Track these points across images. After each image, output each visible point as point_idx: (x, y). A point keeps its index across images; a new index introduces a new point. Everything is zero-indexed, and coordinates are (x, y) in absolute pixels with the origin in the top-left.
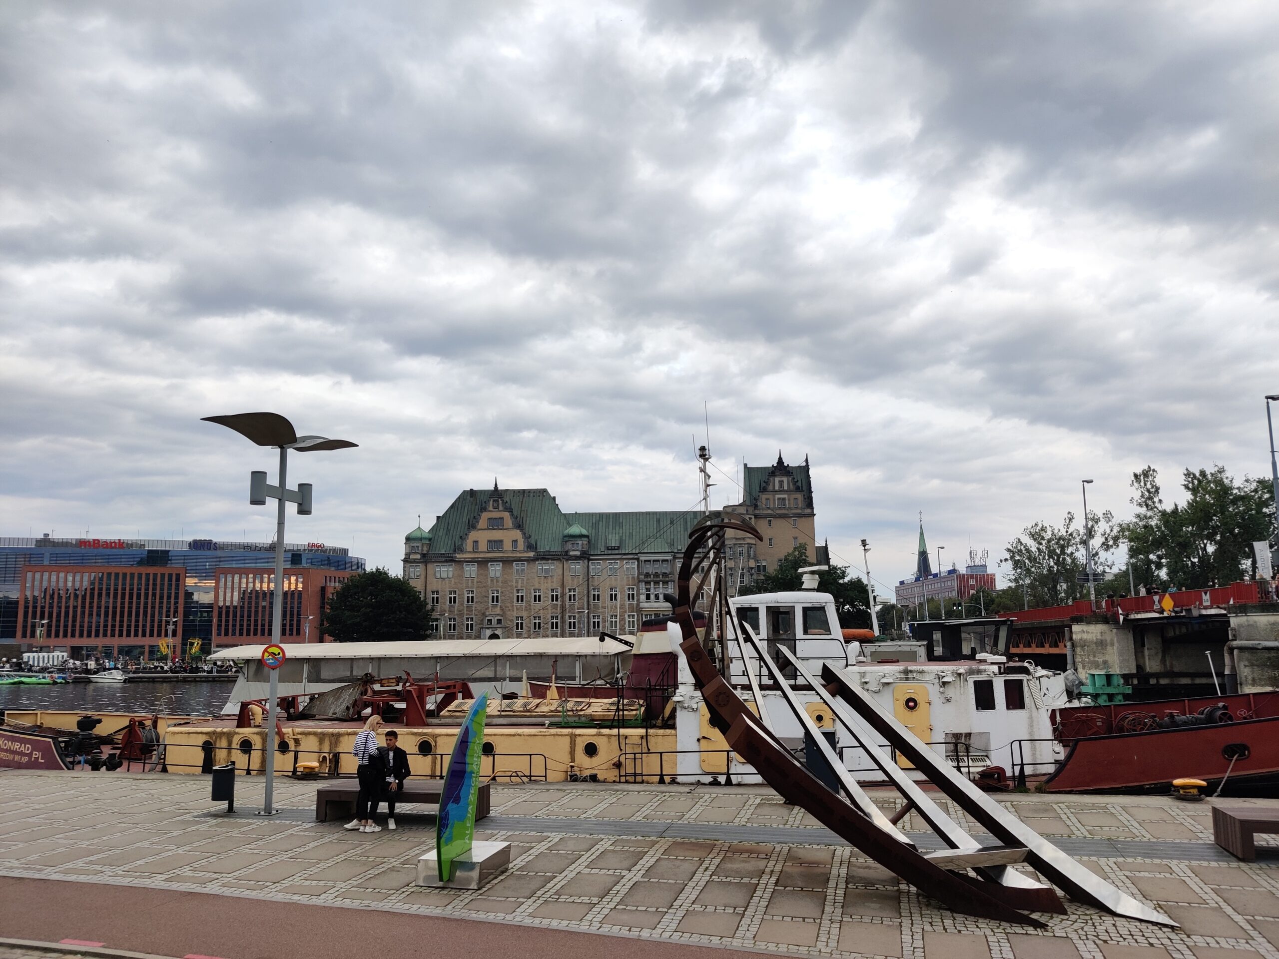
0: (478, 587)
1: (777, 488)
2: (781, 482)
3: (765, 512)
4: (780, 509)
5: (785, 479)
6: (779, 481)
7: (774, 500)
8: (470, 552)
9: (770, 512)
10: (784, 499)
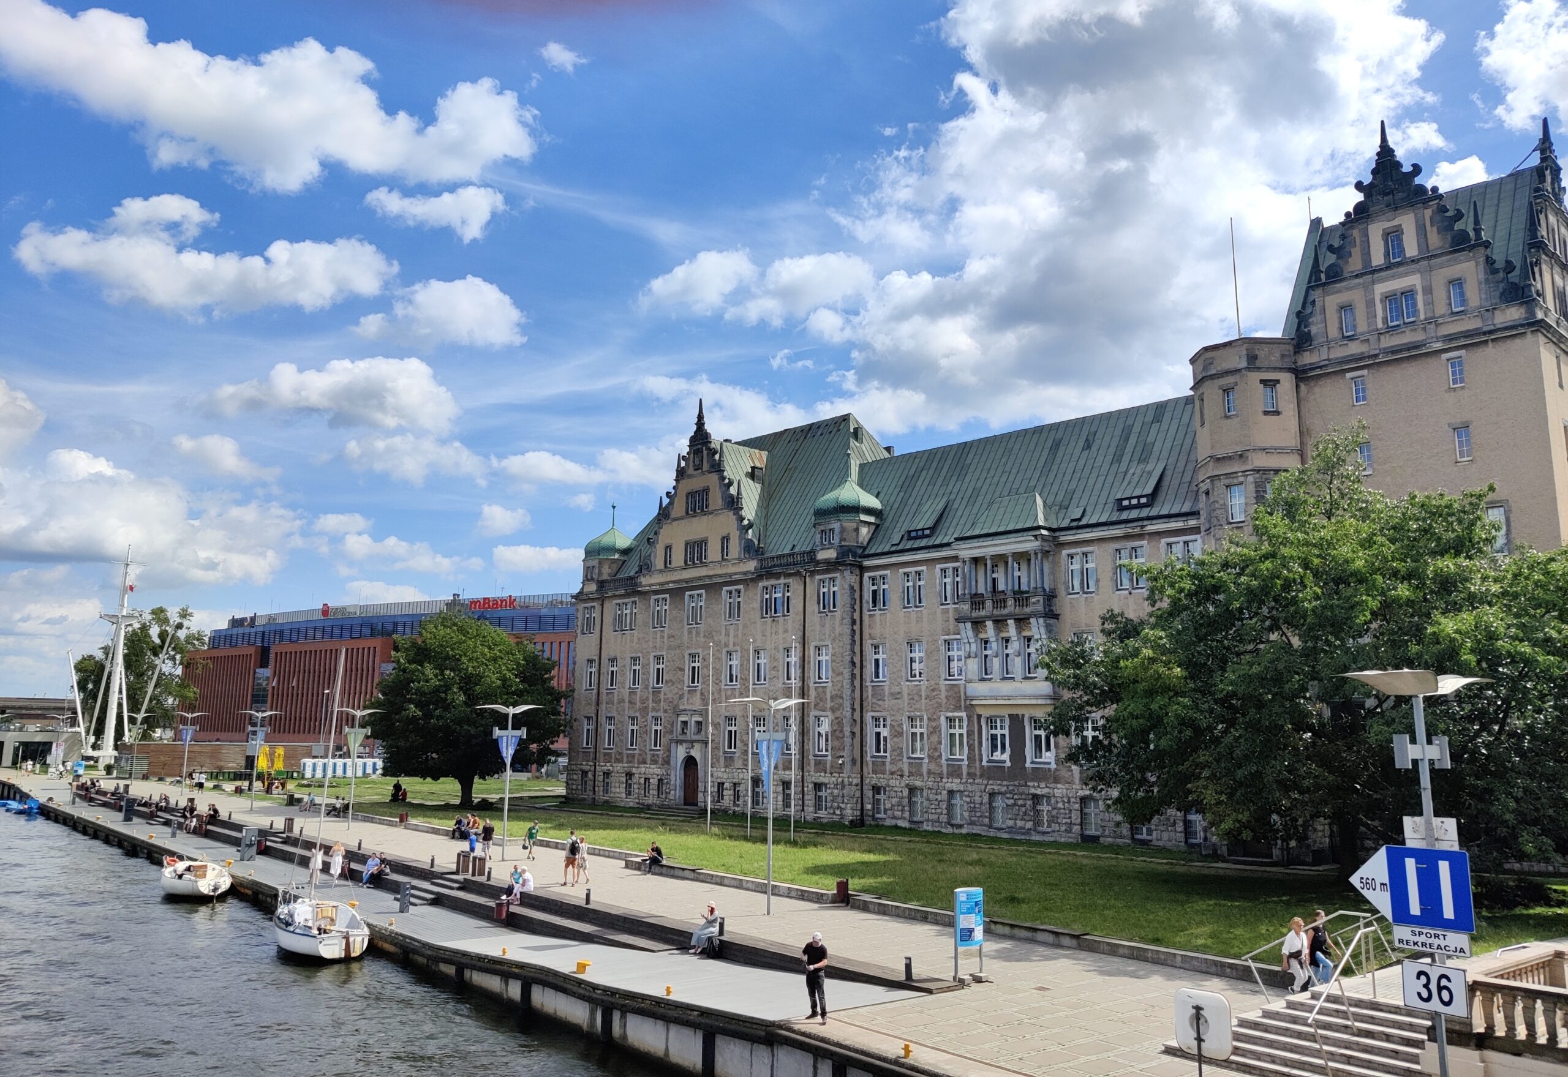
0: (670, 648)
1: (1378, 258)
2: (1393, 237)
3: (1338, 353)
4: (1391, 330)
5: (1407, 221)
6: (1386, 235)
7: (1370, 304)
8: (660, 571)
9: (1355, 348)
10: (1409, 294)
